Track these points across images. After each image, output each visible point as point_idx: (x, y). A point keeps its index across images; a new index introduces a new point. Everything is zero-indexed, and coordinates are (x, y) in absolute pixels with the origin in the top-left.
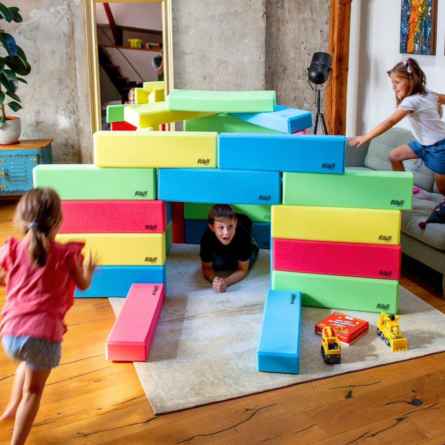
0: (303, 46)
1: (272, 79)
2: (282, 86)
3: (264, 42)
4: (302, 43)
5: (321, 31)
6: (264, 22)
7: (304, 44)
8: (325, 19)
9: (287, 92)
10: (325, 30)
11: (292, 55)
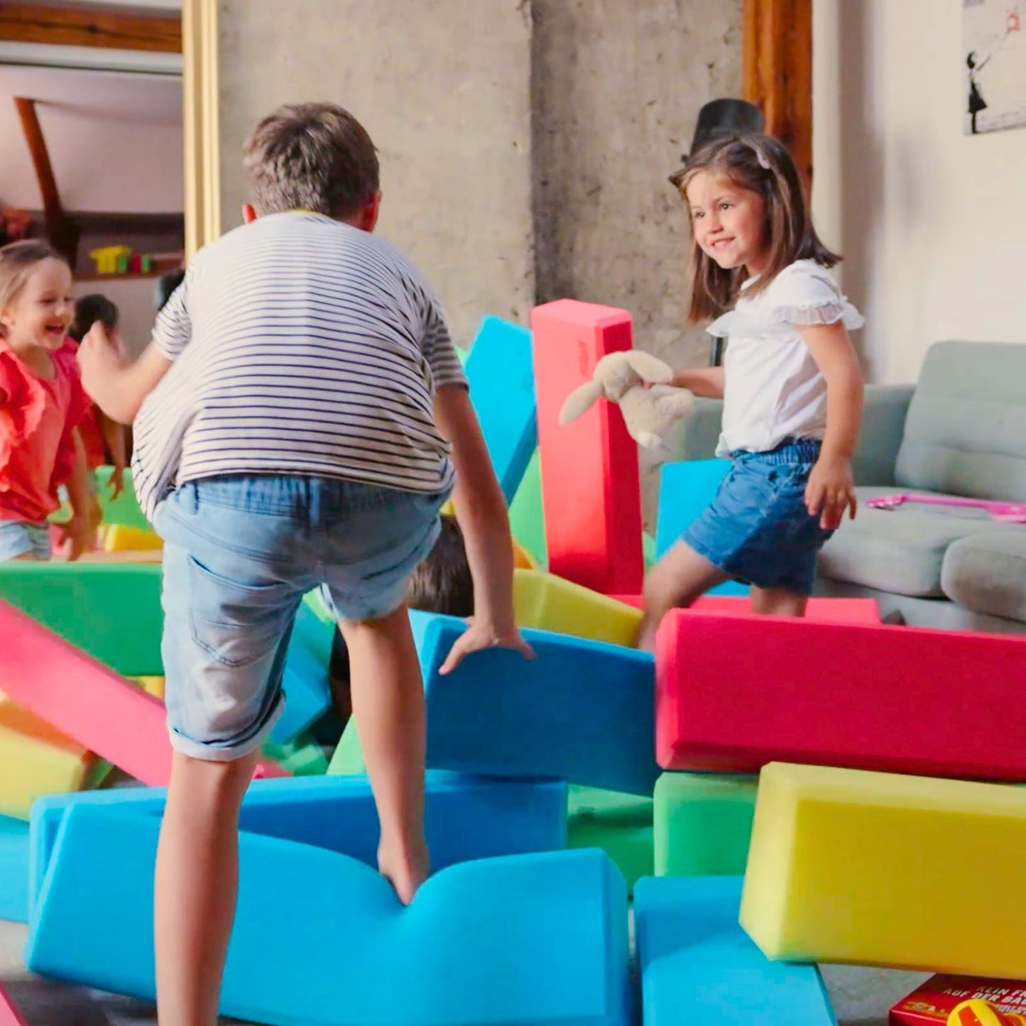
0: (652, 114)
1: (555, 220)
2: (586, 247)
3: (525, 91)
4: (651, 104)
5: (711, 66)
6: (526, 25)
7: (657, 107)
8: (721, 28)
9: (605, 267)
10: (723, 63)
11: (617, 141)
